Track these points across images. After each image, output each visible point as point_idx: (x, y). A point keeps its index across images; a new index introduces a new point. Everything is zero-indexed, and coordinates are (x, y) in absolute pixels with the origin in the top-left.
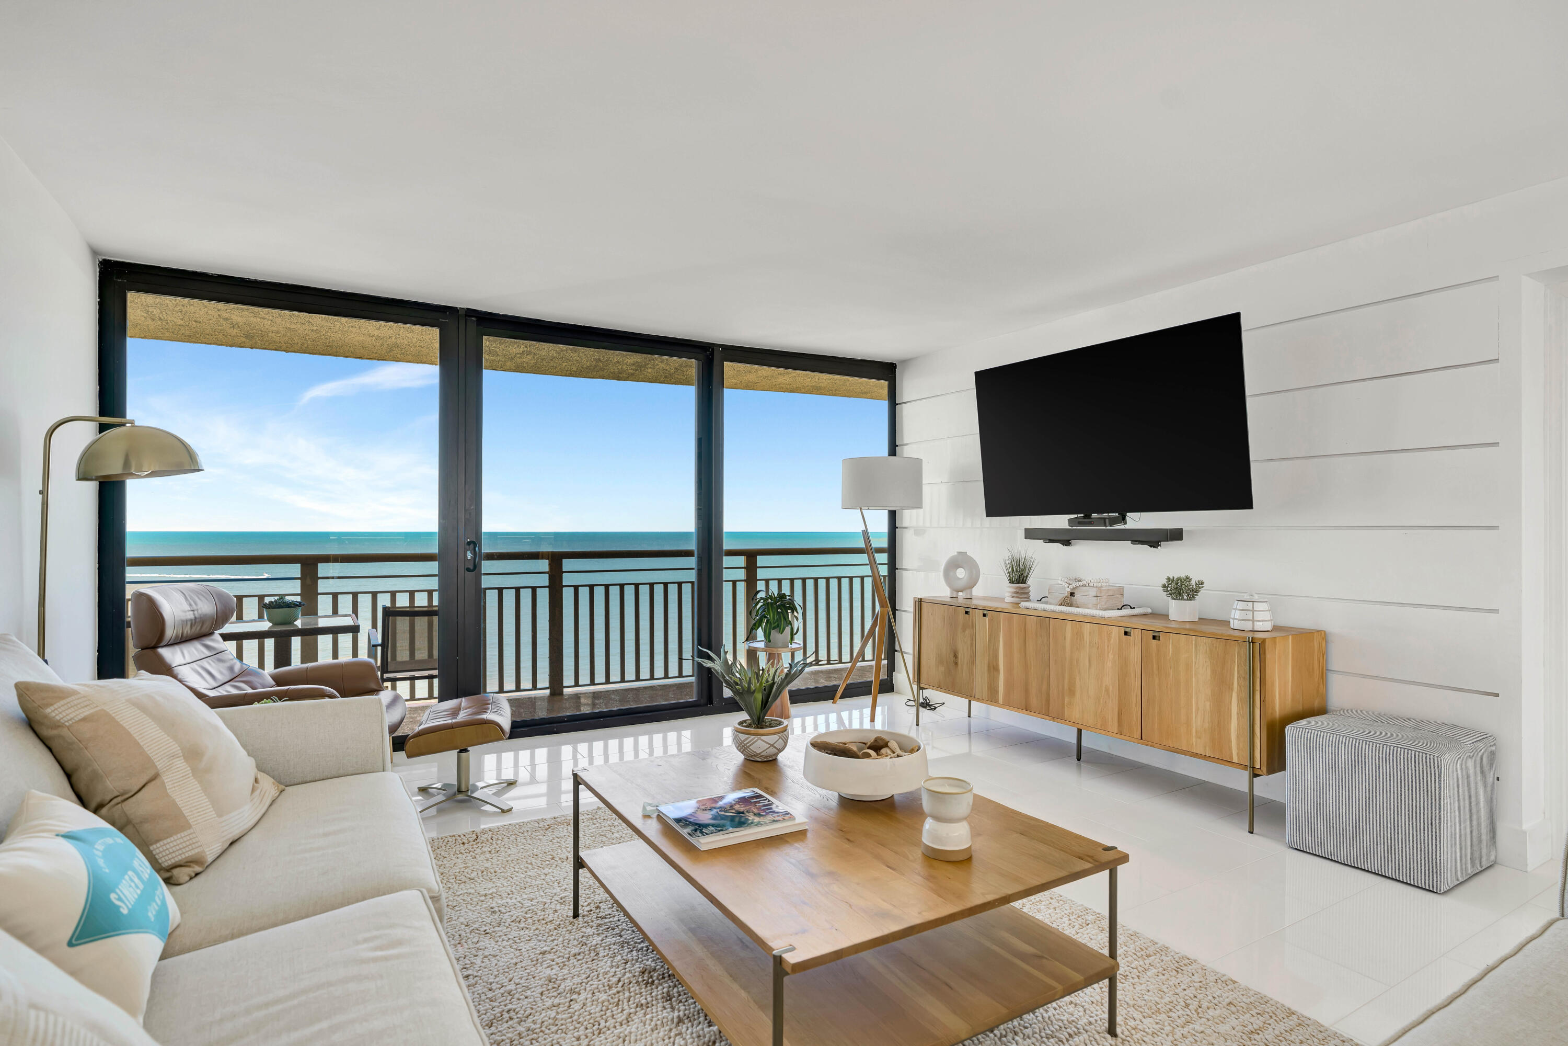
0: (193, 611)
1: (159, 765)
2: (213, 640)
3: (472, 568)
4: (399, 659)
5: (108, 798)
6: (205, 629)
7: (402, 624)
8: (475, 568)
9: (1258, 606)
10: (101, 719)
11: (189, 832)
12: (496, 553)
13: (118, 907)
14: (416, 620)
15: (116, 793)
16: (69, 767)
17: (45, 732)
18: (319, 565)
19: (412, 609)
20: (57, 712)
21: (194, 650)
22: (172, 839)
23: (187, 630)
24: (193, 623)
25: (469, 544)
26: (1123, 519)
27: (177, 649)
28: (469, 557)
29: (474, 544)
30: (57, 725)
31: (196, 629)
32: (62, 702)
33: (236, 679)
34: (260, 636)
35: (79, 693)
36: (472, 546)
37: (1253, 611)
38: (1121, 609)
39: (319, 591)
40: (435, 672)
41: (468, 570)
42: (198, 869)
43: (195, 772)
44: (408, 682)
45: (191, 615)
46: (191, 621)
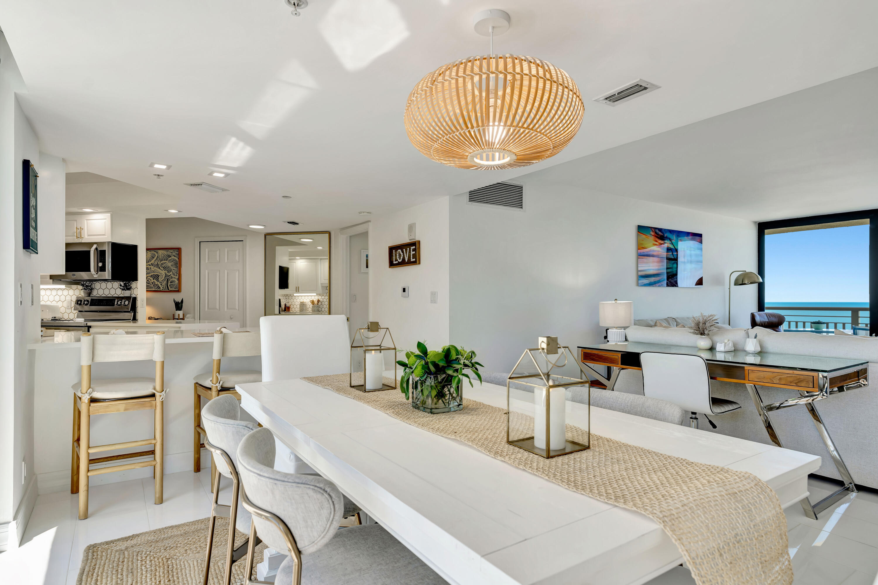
6: (774, 325)
23: (766, 324)
45: (767, 320)
46: (767, 322)
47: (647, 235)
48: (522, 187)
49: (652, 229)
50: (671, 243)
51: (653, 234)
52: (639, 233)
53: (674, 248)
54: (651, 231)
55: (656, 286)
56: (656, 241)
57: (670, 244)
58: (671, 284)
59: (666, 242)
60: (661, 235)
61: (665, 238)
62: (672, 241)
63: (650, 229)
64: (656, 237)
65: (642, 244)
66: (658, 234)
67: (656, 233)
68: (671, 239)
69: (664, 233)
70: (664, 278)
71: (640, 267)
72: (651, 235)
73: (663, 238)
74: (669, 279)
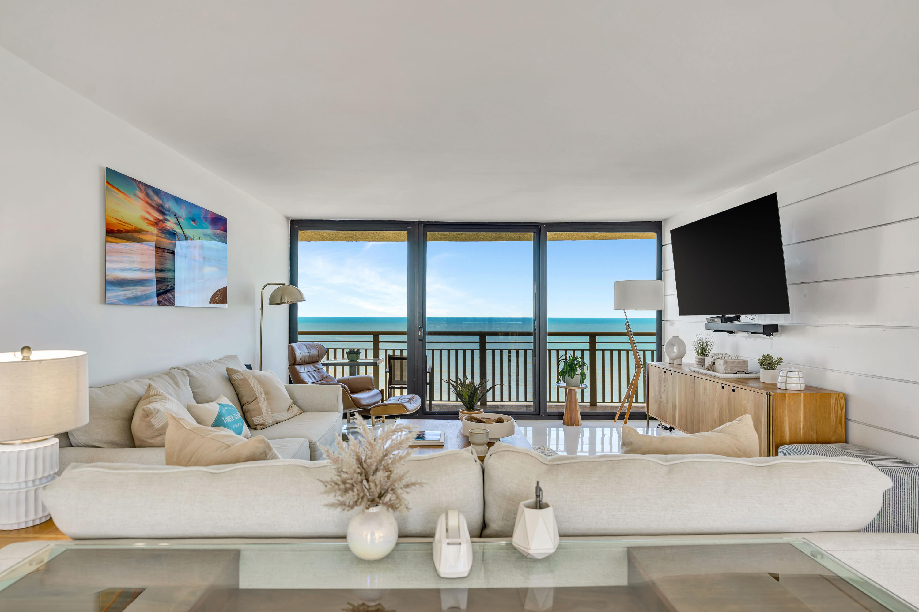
0: (309, 352)
1: (258, 395)
2: (319, 365)
3: (421, 339)
4: (396, 379)
5: (245, 403)
6: (314, 360)
7: (398, 363)
8: (423, 339)
9: (790, 374)
10: (245, 380)
11: (262, 416)
12: (433, 332)
13: (224, 421)
14: (403, 362)
15: (247, 402)
16: (237, 393)
17: (233, 382)
18: (380, 336)
19: (402, 357)
20: (235, 377)
21: (310, 368)
22: (258, 417)
23: (307, 359)
24: (309, 357)
25: (420, 328)
26: (738, 318)
27: (303, 367)
28: (420, 334)
29: (423, 328)
30: (235, 380)
31: (311, 360)
32: (236, 374)
33: (324, 380)
34: (343, 365)
35: (240, 372)
36: (421, 329)
37: (787, 377)
38: (736, 373)
39: (380, 348)
40: (406, 386)
41: (420, 340)
42: (264, 427)
43: (267, 399)
44: (400, 390)
45: (307, 354)
49: (140, 186)
50: (176, 221)
51: (141, 195)
52: (109, 186)
54: (138, 189)
56: (148, 213)
57: (175, 223)
58: (163, 299)
59: (167, 217)
60: (159, 203)
61: (166, 210)
62: (179, 219)
63: (134, 183)
64: (148, 203)
65: (117, 212)
66: (152, 198)
67: (147, 195)
68: (176, 215)
69: (165, 200)
70: (153, 289)
71: (111, 262)
72: (136, 197)
73: (164, 211)
74: (159, 290)
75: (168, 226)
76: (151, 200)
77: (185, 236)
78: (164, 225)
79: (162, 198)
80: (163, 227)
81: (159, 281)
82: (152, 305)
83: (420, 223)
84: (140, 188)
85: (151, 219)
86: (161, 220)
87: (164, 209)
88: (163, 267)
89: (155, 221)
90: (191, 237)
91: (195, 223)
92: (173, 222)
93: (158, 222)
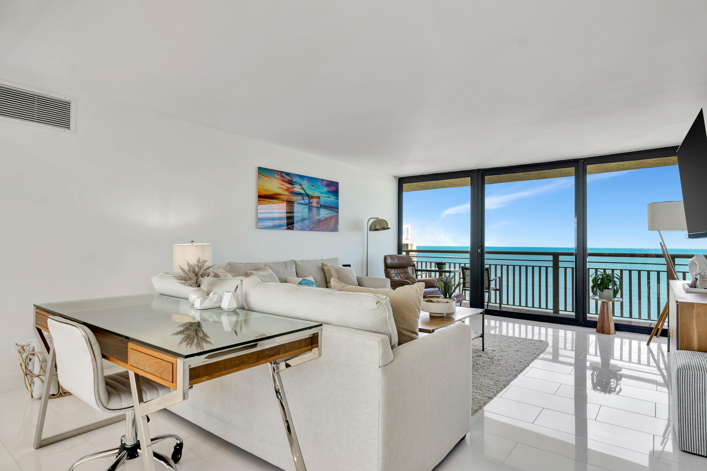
2: (407, 270)
5: (328, 282)
6: (403, 266)
10: (337, 271)
16: (326, 276)
21: (398, 271)
23: (397, 265)
25: (479, 247)
28: (479, 252)
29: (481, 247)
30: (325, 270)
31: (400, 266)
32: (330, 268)
35: (335, 267)
41: (479, 256)
45: (398, 262)
46: (398, 263)
47: (270, 178)
48: (70, 104)
49: (278, 172)
50: (301, 187)
51: (278, 177)
52: (260, 175)
53: (305, 193)
54: (276, 174)
55: (281, 229)
56: (283, 185)
57: (300, 189)
58: (291, 227)
59: (295, 186)
60: (289, 179)
61: (294, 182)
62: (302, 186)
63: (275, 172)
64: (282, 180)
65: (264, 186)
66: (285, 178)
67: (282, 176)
68: (301, 184)
69: (293, 178)
70: (285, 222)
71: (260, 209)
72: (275, 178)
73: (292, 183)
74: (289, 222)
75: (295, 190)
76: (284, 178)
77: (307, 194)
78: (292, 190)
79: (291, 176)
80: (292, 191)
81: (288, 218)
82: (285, 229)
83: (479, 170)
84: (277, 174)
85: (284, 187)
86: (291, 188)
87: (293, 182)
88: (292, 210)
89: (287, 188)
90: (311, 195)
91: (314, 187)
92: (298, 188)
93: (289, 189)
